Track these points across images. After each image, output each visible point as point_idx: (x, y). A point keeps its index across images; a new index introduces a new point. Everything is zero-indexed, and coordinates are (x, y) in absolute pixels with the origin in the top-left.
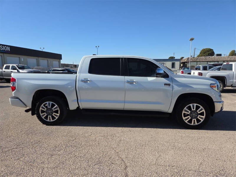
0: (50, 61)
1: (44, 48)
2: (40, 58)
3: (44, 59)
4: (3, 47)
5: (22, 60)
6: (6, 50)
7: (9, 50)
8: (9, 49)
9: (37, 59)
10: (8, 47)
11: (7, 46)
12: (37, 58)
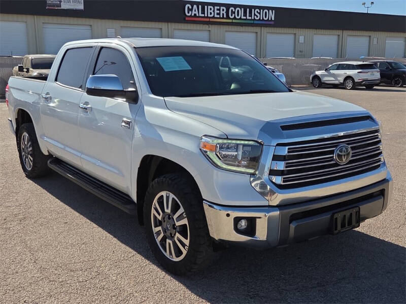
0: (375, 40)
1: (372, 3)
2: (346, 33)
3: (358, 33)
4: (260, 13)
5: (302, 39)
6: (267, 19)
7: (273, 19)
8: (272, 15)
9: (339, 35)
10: (270, 11)
11: (269, 8)
12: (339, 32)
